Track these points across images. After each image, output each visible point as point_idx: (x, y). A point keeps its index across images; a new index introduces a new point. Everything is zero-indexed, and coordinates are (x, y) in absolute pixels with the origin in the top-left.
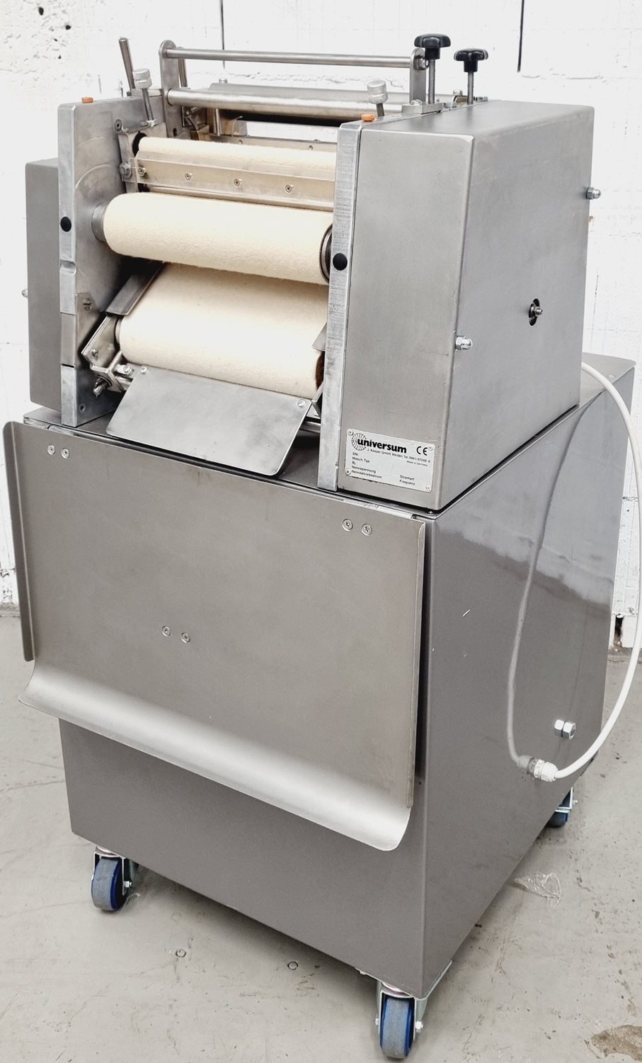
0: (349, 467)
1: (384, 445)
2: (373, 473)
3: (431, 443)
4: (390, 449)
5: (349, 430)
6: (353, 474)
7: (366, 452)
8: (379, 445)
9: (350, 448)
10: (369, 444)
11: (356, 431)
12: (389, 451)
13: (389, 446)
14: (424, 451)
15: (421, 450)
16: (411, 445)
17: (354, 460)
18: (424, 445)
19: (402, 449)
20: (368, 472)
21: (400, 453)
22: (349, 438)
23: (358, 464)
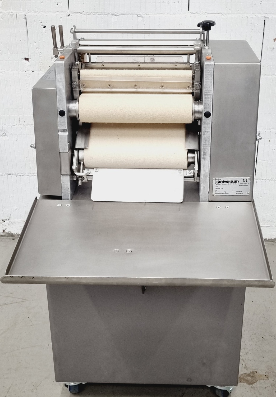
0: (214, 192)
1: (229, 181)
2: (225, 193)
3: (249, 177)
4: (232, 182)
5: (214, 178)
6: (216, 195)
7: (222, 185)
8: (227, 182)
9: (214, 185)
10: (223, 182)
11: (216, 178)
12: (231, 183)
13: (231, 181)
14: (246, 180)
15: (245, 180)
16: (240, 179)
17: (216, 189)
18: (246, 178)
19: (237, 181)
20: (223, 193)
21: (236, 183)
22: (214, 181)
23: (218, 190)
